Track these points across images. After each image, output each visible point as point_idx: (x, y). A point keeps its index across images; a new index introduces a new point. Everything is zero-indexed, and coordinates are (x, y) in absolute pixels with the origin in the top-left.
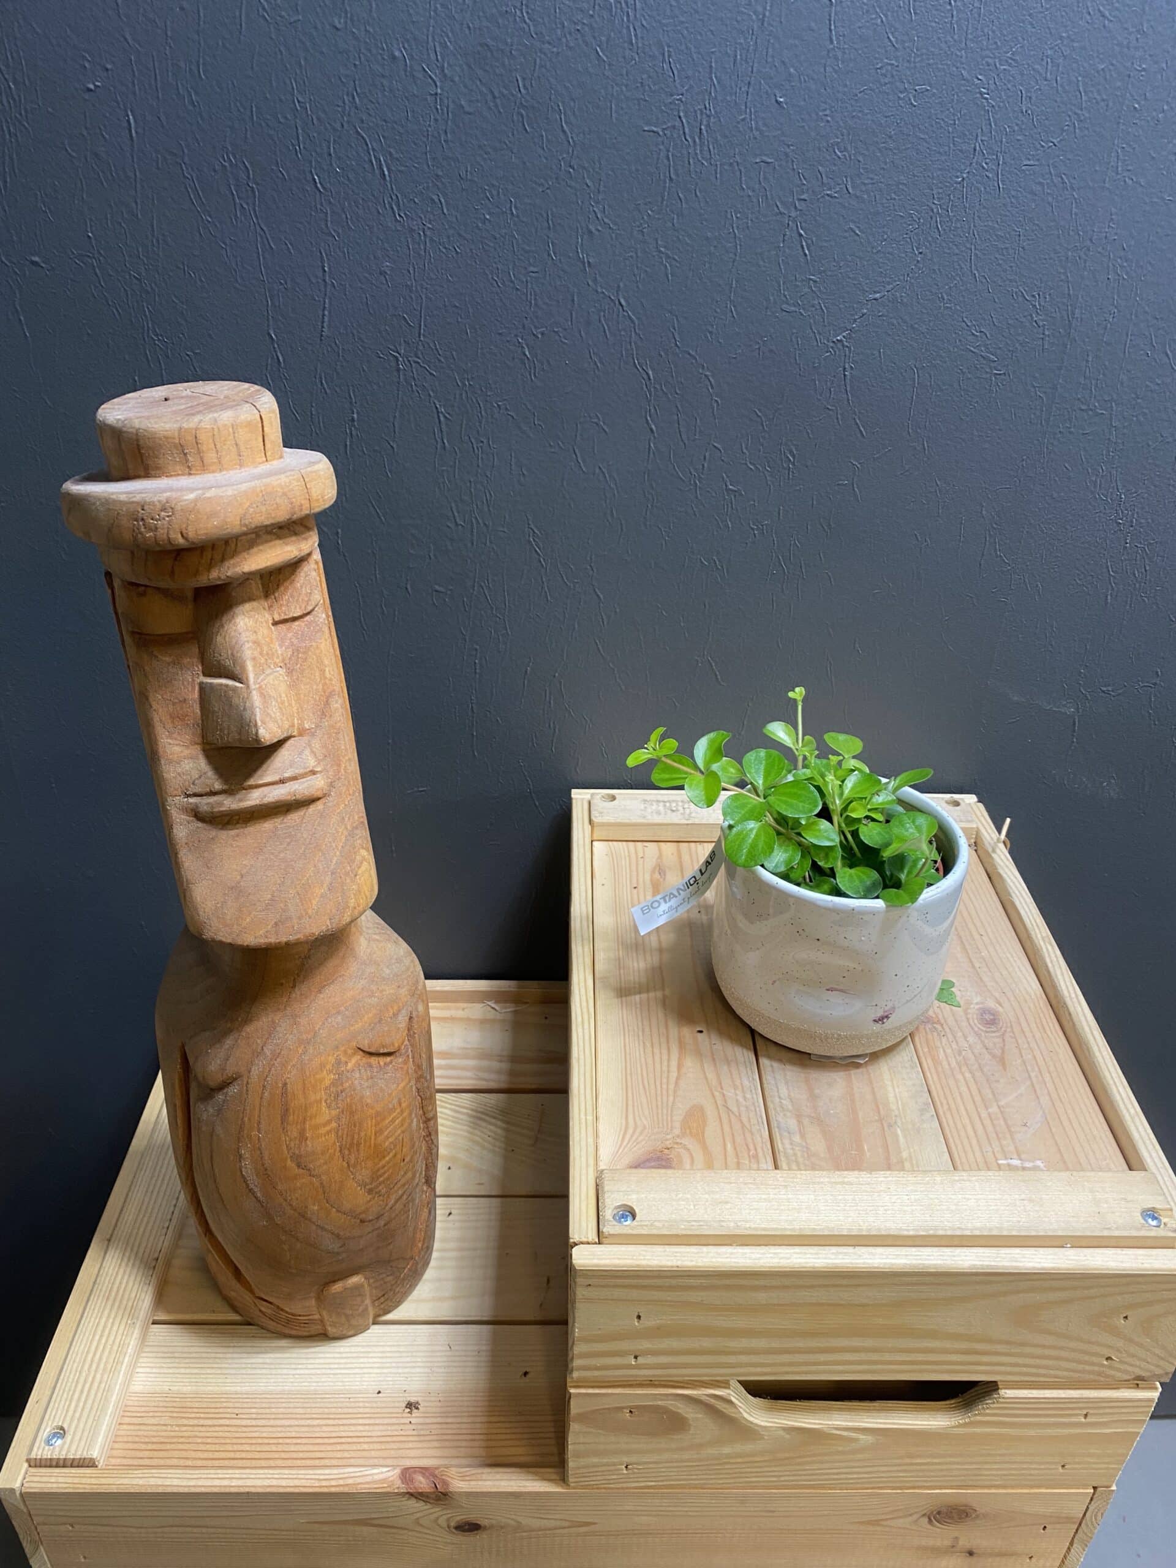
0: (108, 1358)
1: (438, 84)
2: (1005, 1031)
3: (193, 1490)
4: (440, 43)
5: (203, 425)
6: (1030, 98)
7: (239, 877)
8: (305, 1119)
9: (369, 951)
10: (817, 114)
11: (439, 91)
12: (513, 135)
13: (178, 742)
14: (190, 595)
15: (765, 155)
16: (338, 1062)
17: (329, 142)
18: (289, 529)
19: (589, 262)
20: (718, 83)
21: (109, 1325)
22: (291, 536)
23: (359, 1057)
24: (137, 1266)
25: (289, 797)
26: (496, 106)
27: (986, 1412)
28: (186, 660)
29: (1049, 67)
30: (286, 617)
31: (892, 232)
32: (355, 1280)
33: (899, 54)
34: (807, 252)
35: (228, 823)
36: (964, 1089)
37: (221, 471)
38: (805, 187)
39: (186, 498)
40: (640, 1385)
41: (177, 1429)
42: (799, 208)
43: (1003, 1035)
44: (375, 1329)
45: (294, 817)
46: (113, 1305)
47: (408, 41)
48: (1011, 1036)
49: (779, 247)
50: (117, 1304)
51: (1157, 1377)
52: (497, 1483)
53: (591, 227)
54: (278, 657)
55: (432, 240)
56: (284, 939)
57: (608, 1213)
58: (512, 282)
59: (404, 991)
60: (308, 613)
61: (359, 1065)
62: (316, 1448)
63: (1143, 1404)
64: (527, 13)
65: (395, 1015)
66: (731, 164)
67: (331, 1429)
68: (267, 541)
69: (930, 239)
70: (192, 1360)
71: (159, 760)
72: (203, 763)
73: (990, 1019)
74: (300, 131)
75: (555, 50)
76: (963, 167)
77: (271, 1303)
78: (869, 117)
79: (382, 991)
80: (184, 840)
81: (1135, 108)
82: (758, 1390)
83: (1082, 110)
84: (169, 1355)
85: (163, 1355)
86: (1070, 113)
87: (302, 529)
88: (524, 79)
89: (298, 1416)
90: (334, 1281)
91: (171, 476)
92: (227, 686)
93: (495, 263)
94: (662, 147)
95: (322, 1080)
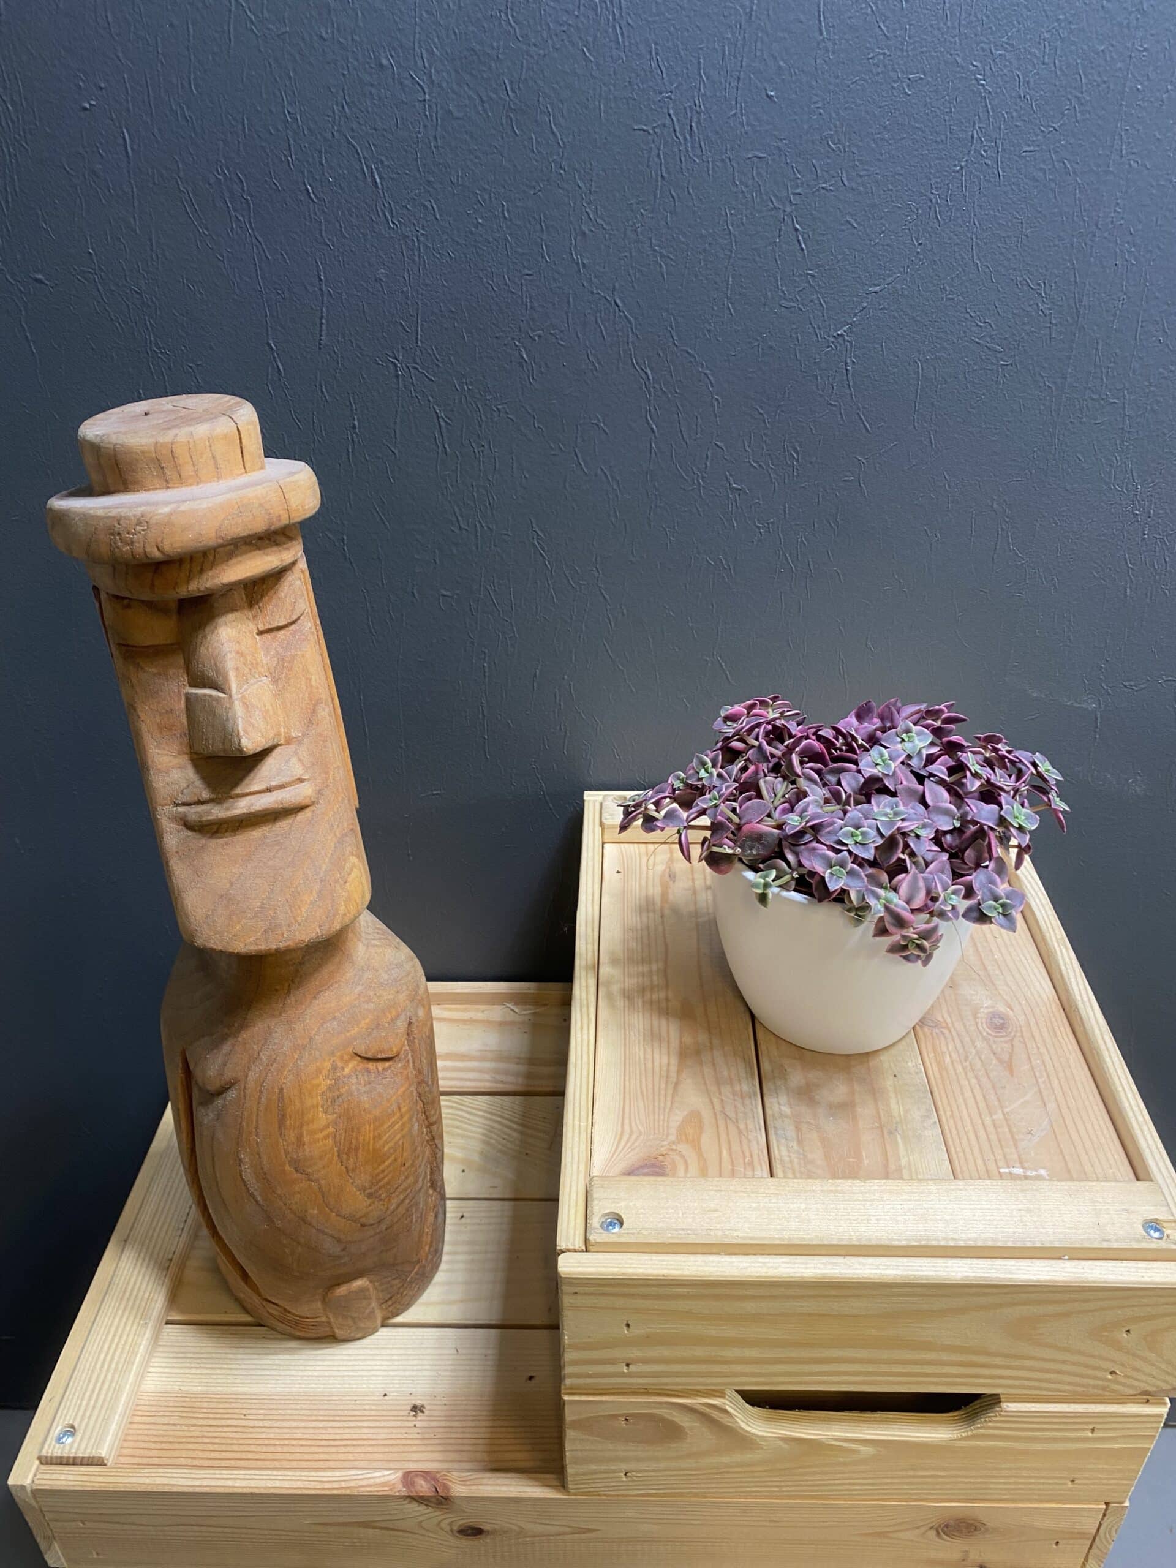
0: (120, 1357)
1: (426, 90)
2: (1015, 1036)
3: (198, 1490)
4: (427, 51)
5: (178, 439)
6: (1028, 83)
7: (228, 885)
8: (301, 1126)
9: (367, 956)
10: (809, 107)
11: (427, 97)
12: (503, 138)
13: (166, 752)
14: (173, 606)
15: (758, 150)
16: (335, 1068)
17: (320, 152)
18: (269, 539)
19: (583, 263)
20: (707, 79)
21: (122, 1325)
22: (272, 546)
23: (356, 1063)
24: (151, 1266)
25: (276, 806)
26: (485, 110)
27: (988, 1425)
28: (171, 672)
29: (1047, 50)
30: (270, 627)
31: (890, 224)
32: (359, 1283)
33: (890, 43)
34: (804, 246)
35: (217, 832)
36: (968, 1094)
37: (198, 483)
38: (799, 181)
39: (160, 511)
40: (635, 1393)
41: (186, 1428)
42: (794, 202)
43: (1012, 1040)
44: (383, 1332)
45: (283, 825)
46: (127, 1305)
47: (394, 49)
48: (1020, 1041)
49: (775, 242)
50: (131, 1303)
51: (1165, 1392)
52: (498, 1488)
53: (583, 228)
54: (263, 667)
55: (427, 247)
56: (274, 947)
57: (595, 1221)
58: (506, 284)
59: (402, 997)
60: (294, 622)
61: (356, 1070)
62: (321, 1450)
63: (1153, 1419)
64: (513, 16)
65: (393, 1021)
66: (723, 160)
67: (337, 1431)
68: (246, 552)
69: (930, 229)
70: (204, 1361)
71: (148, 770)
72: (191, 773)
73: (999, 1024)
74: (292, 142)
75: (541, 52)
76: (961, 156)
77: (277, 1305)
78: (863, 108)
79: (379, 997)
80: (175, 850)
81: (1138, 89)
82: (756, 1399)
83: (1082, 93)
84: (181, 1355)
85: (175, 1355)
86: (1070, 97)
87: (284, 539)
88: (511, 83)
89: (305, 1418)
90: (339, 1285)
91: (149, 490)
92: (210, 696)
93: (490, 267)
94: (653, 145)
95: (319, 1085)
